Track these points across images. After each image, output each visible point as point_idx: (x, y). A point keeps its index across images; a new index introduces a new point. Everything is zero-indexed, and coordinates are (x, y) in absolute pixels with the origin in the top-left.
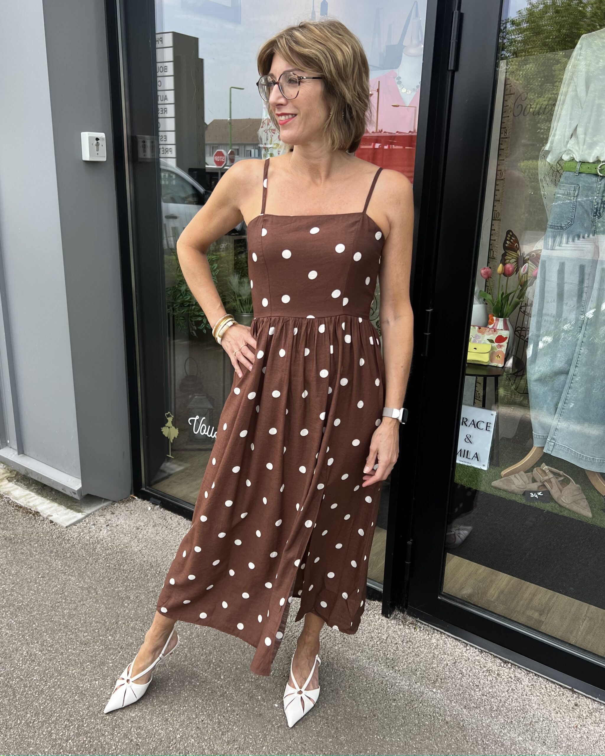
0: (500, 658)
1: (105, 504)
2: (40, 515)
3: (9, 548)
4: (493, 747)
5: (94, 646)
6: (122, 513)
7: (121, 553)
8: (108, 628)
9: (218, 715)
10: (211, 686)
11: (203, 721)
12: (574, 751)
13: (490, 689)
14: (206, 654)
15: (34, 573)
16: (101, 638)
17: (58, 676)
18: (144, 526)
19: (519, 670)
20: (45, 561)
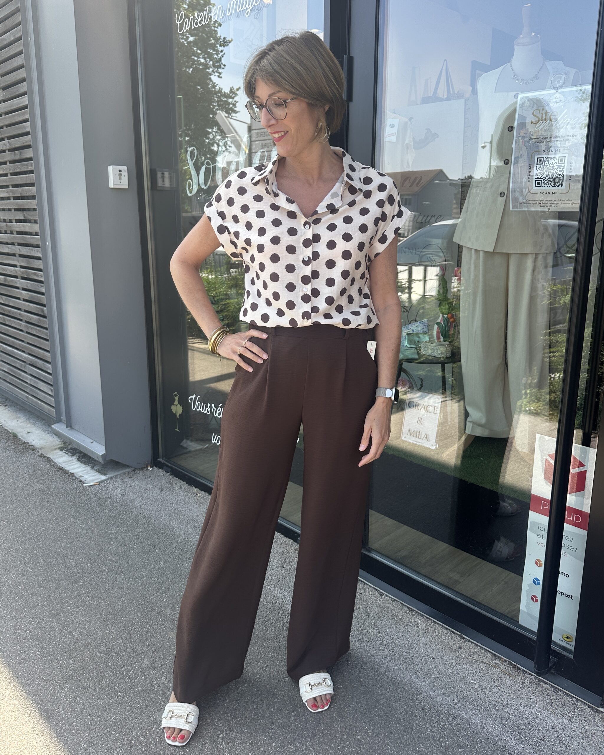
0: (408, 607)
1: (127, 470)
2: (74, 476)
3: (40, 497)
4: (368, 672)
5: (74, 569)
6: (139, 478)
7: (125, 506)
8: (90, 559)
9: (149, 626)
10: (153, 605)
11: (135, 629)
12: (440, 682)
13: (388, 629)
14: (159, 583)
15: (52, 515)
16: (82, 564)
17: (38, 587)
18: (152, 488)
19: (421, 617)
20: (63, 508)
